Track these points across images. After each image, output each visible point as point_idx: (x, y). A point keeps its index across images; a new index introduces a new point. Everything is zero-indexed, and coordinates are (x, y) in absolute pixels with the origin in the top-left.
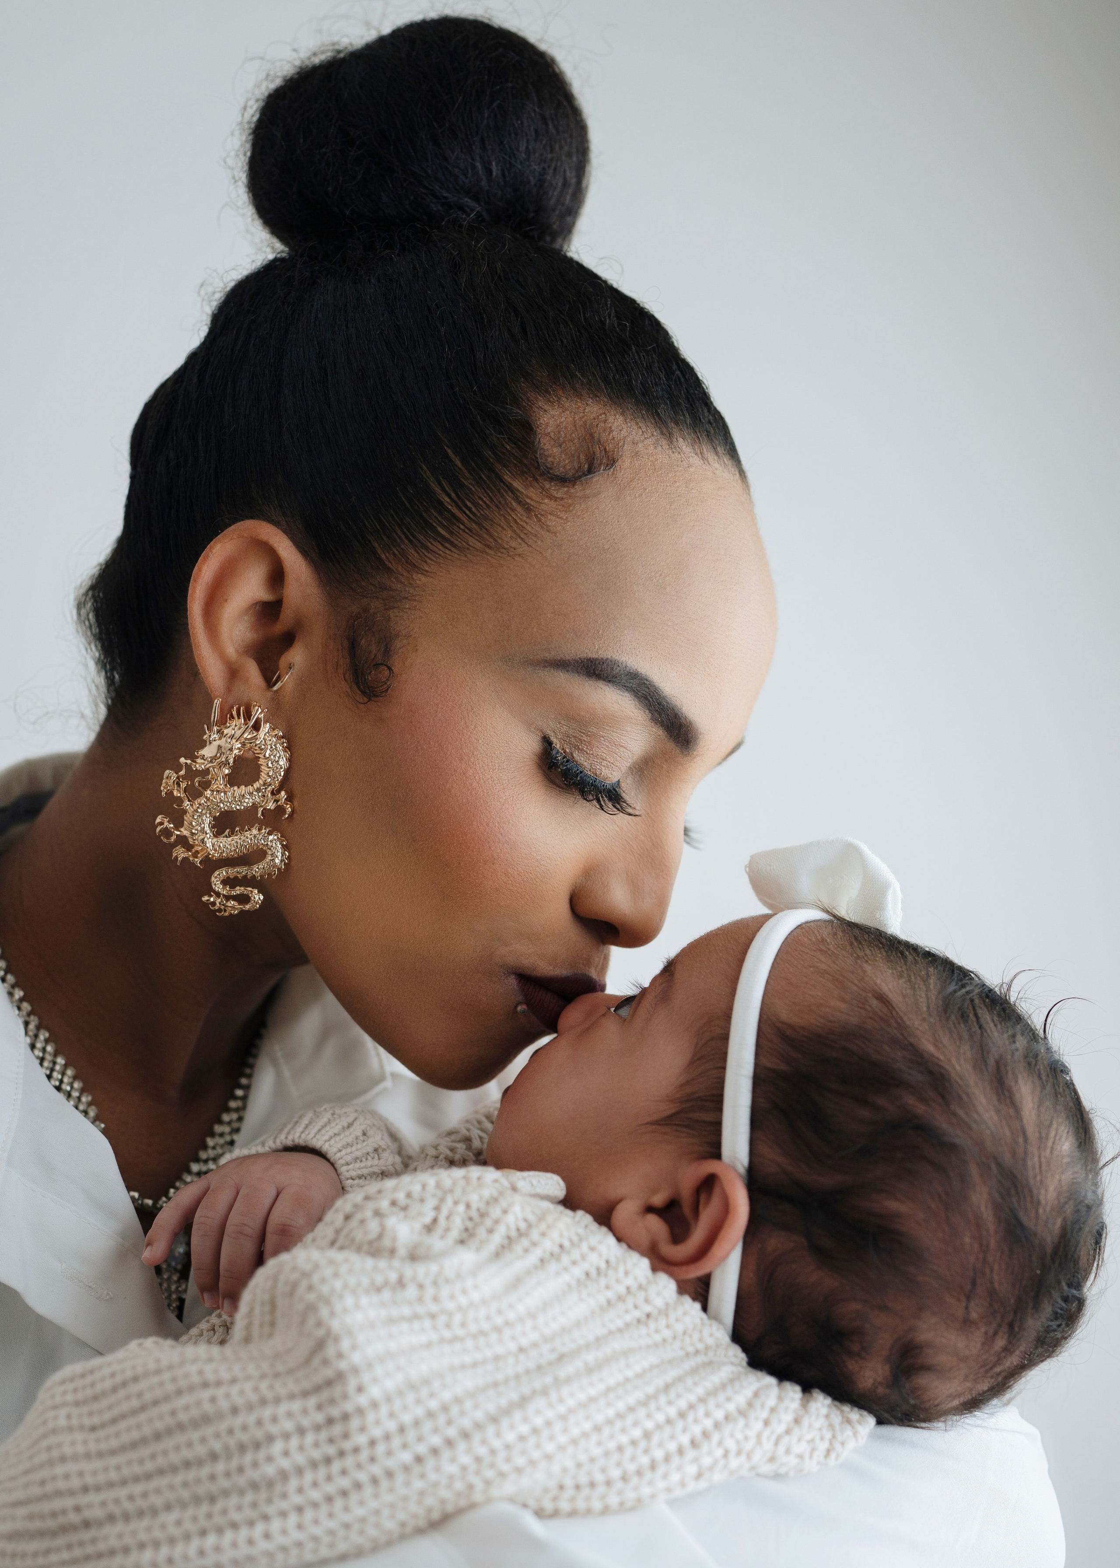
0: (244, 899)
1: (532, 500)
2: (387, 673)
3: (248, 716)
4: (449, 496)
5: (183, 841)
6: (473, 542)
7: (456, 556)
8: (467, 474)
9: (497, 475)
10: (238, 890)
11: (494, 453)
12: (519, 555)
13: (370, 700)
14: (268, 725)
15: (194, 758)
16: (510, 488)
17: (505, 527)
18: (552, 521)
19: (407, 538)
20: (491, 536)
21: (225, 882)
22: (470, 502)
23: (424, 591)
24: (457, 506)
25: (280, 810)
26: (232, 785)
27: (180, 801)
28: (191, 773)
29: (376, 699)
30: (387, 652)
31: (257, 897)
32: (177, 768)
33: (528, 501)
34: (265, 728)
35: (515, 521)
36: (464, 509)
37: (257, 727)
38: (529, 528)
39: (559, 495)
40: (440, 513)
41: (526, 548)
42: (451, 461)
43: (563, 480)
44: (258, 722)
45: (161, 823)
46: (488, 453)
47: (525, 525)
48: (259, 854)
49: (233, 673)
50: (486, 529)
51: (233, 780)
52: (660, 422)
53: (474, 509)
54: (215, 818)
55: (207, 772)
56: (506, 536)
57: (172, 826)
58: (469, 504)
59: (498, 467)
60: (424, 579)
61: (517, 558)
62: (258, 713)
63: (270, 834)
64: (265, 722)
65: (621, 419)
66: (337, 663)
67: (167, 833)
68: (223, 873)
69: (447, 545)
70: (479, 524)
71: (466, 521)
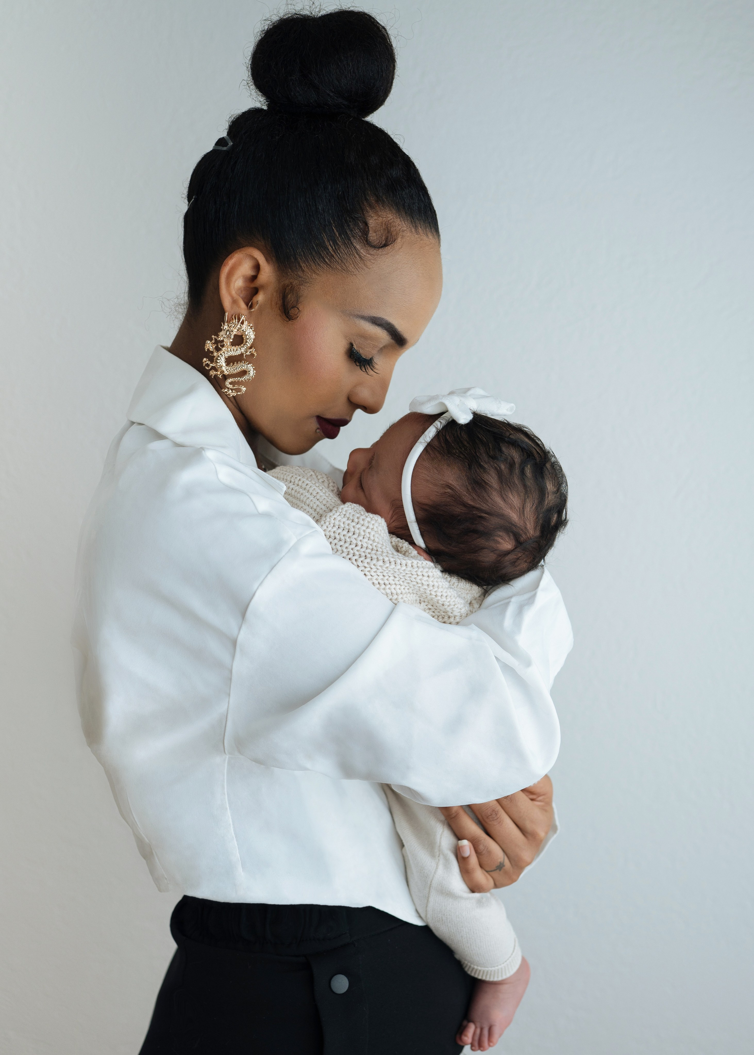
0: (238, 390)
1: (362, 254)
2: (298, 311)
3: (239, 319)
4: (332, 247)
5: (214, 368)
6: (338, 267)
7: (331, 270)
8: (340, 240)
9: (351, 243)
10: (236, 387)
11: (351, 232)
12: (355, 275)
13: (290, 320)
14: (247, 322)
15: (218, 336)
16: (355, 248)
17: (351, 263)
18: (369, 263)
19: (313, 260)
20: (345, 265)
21: (230, 383)
22: (340, 251)
23: (316, 281)
24: (334, 252)
25: (252, 355)
26: (233, 346)
27: (212, 352)
28: (217, 342)
29: (292, 321)
30: (297, 302)
31: (244, 389)
32: (211, 340)
33: (361, 254)
34: (246, 323)
35: (356, 262)
36: (337, 253)
37: (242, 323)
38: (360, 265)
39: (372, 253)
40: (327, 254)
41: (358, 273)
42: (334, 233)
43: (374, 247)
44: (243, 321)
45: (205, 361)
46: (349, 232)
47: (358, 263)
48: (244, 373)
49: (234, 302)
50: (344, 263)
51: (233, 344)
52: (413, 222)
53: (341, 254)
54: (226, 359)
55: (223, 341)
56: (351, 268)
57: (210, 362)
58: (339, 251)
59: (352, 239)
60: (316, 277)
61: (354, 276)
62: (243, 318)
63: (248, 364)
64: (246, 321)
65: (399, 220)
66: (277, 302)
67: (208, 365)
68: (230, 380)
69: (328, 266)
70: (342, 261)
71: (337, 259)
